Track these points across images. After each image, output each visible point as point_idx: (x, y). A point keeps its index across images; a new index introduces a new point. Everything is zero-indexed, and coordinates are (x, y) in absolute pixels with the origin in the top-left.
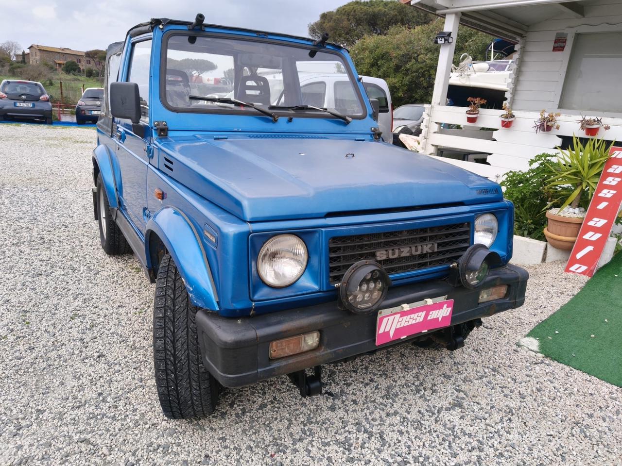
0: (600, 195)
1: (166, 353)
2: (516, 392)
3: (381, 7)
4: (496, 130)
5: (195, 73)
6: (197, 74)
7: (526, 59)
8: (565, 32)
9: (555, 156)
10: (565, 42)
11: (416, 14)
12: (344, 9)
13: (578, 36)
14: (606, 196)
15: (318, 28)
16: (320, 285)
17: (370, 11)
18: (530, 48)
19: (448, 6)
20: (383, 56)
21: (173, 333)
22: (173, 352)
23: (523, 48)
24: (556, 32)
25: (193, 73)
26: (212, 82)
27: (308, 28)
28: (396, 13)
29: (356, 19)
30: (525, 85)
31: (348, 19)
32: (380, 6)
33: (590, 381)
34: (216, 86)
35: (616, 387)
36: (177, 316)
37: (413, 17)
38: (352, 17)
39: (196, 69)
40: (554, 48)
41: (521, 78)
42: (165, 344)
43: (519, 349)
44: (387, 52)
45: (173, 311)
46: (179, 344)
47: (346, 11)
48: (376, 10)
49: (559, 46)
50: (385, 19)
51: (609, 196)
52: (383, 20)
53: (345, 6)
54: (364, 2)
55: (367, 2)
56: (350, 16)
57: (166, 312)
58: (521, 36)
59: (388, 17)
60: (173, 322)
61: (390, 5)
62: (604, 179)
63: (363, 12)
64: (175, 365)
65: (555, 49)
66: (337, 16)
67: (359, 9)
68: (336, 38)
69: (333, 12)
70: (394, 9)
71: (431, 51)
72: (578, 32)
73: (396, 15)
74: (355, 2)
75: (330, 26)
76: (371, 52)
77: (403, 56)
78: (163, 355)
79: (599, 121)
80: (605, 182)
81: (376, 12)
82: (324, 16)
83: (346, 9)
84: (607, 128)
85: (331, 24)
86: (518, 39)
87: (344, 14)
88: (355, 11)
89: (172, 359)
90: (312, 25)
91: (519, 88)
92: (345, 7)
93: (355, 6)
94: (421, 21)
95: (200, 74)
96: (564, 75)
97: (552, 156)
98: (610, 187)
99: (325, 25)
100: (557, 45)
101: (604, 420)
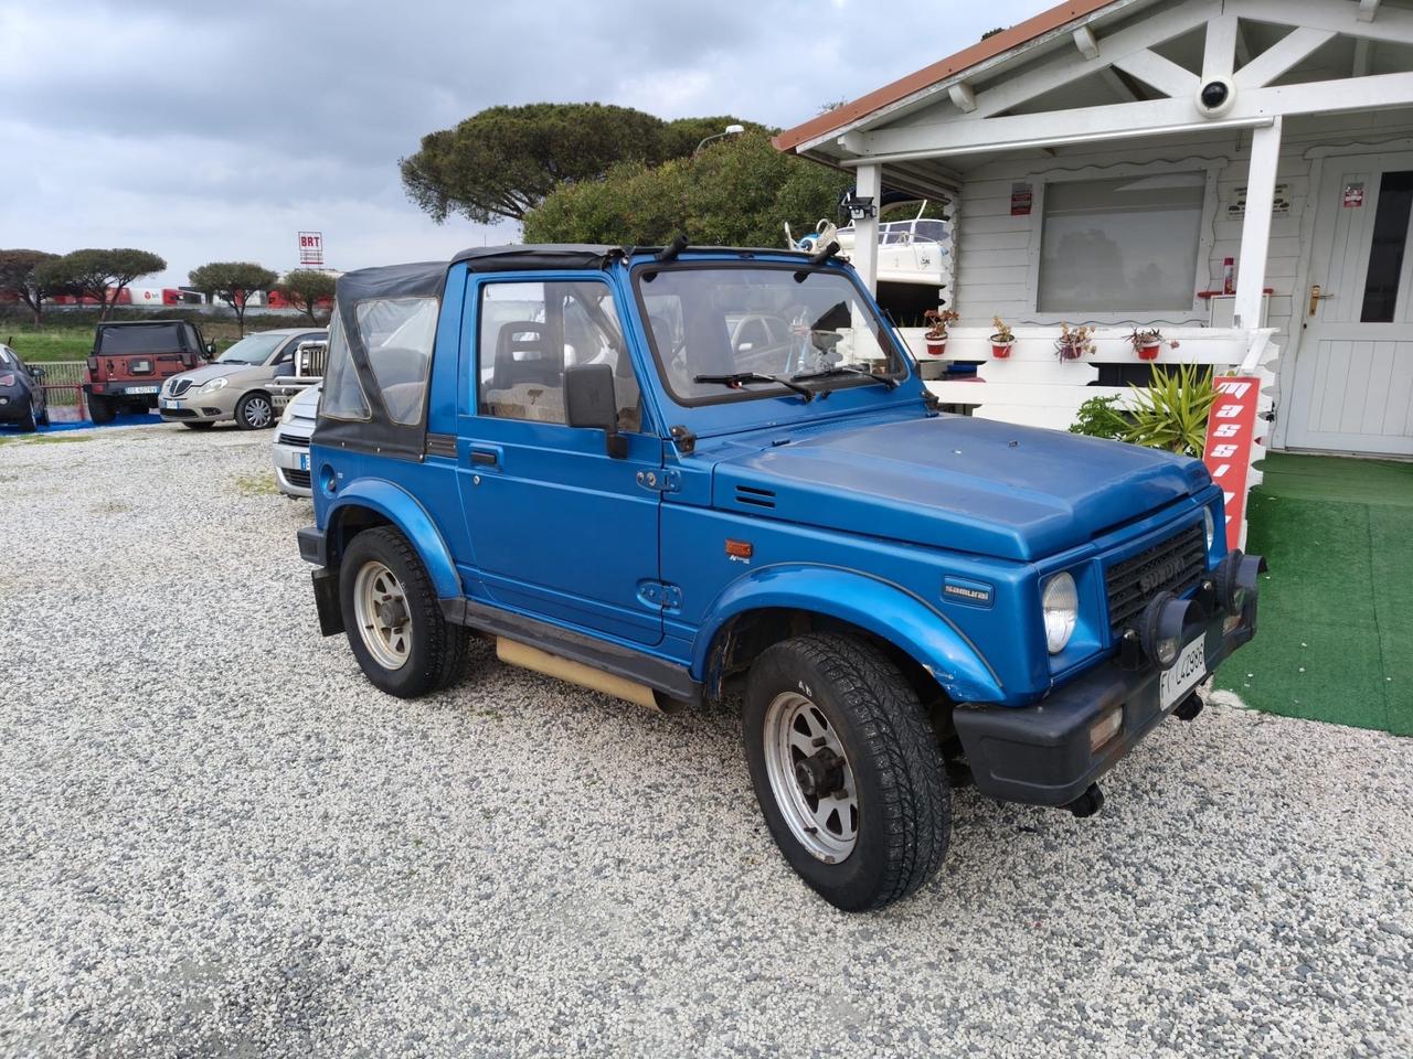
0: (1214, 454)
1: (899, 790)
2: (1262, 768)
3: (553, 119)
4: (982, 363)
5: (112, 282)
6: (116, 285)
7: (968, 230)
8: (1028, 182)
9: (1116, 398)
10: (1030, 199)
11: (627, 131)
12: (475, 126)
13: (1049, 187)
14: (1224, 455)
15: (422, 167)
16: (1101, 641)
17: (533, 130)
18: (970, 210)
19: (860, 153)
20: (608, 224)
21: (901, 756)
22: (908, 786)
23: (959, 212)
24: (1011, 182)
25: (107, 281)
26: (159, 300)
27: (399, 169)
28: (587, 129)
29: (504, 145)
30: (971, 276)
31: (488, 146)
32: (550, 117)
33: (1339, 732)
34: (171, 308)
35: (1376, 733)
36: (898, 730)
37: (624, 136)
38: (497, 142)
39: (114, 273)
40: (1013, 209)
41: (964, 264)
42: (896, 776)
43: (1218, 710)
44: (617, 216)
45: (889, 724)
46: (913, 773)
47: (480, 131)
48: (546, 124)
49: (1020, 207)
50: (567, 144)
51: (1228, 454)
52: (563, 144)
53: (475, 118)
54: (515, 109)
55: (521, 109)
56: (492, 141)
57: (878, 726)
58: (955, 191)
59: (571, 138)
60: (895, 740)
61: (572, 114)
62: (1214, 429)
63: (518, 131)
64: (913, 807)
65: (1015, 211)
66: (463, 142)
67: (508, 125)
68: (468, 188)
69: (450, 133)
70: (583, 122)
71: (708, 210)
72: (1050, 181)
73: (588, 134)
74: (494, 111)
75: (450, 163)
76: (582, 217)
77: (653, 221)
78: (896, 795)
79: (1156, 334)
80: (1216, 434)
81: (547, 129)
82: (431, 142)
83: (481, 127)
84: (1175, 345)
85: (452, 156)
86: (949, 195)
87: (478, 137)
88: (500, 130)
89: (909, 797)
90: (408, 162)
91: (962, 281)
92: (476, 122)
93: (499, 118)
94: (641, 144)
95: (124, 284)
96: (1037, 254)
97: (1111, 400)
98: (1226, 441)
99: (438, 160)
100: (1017, 204)
101: (1393, 776)
